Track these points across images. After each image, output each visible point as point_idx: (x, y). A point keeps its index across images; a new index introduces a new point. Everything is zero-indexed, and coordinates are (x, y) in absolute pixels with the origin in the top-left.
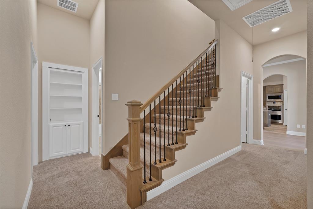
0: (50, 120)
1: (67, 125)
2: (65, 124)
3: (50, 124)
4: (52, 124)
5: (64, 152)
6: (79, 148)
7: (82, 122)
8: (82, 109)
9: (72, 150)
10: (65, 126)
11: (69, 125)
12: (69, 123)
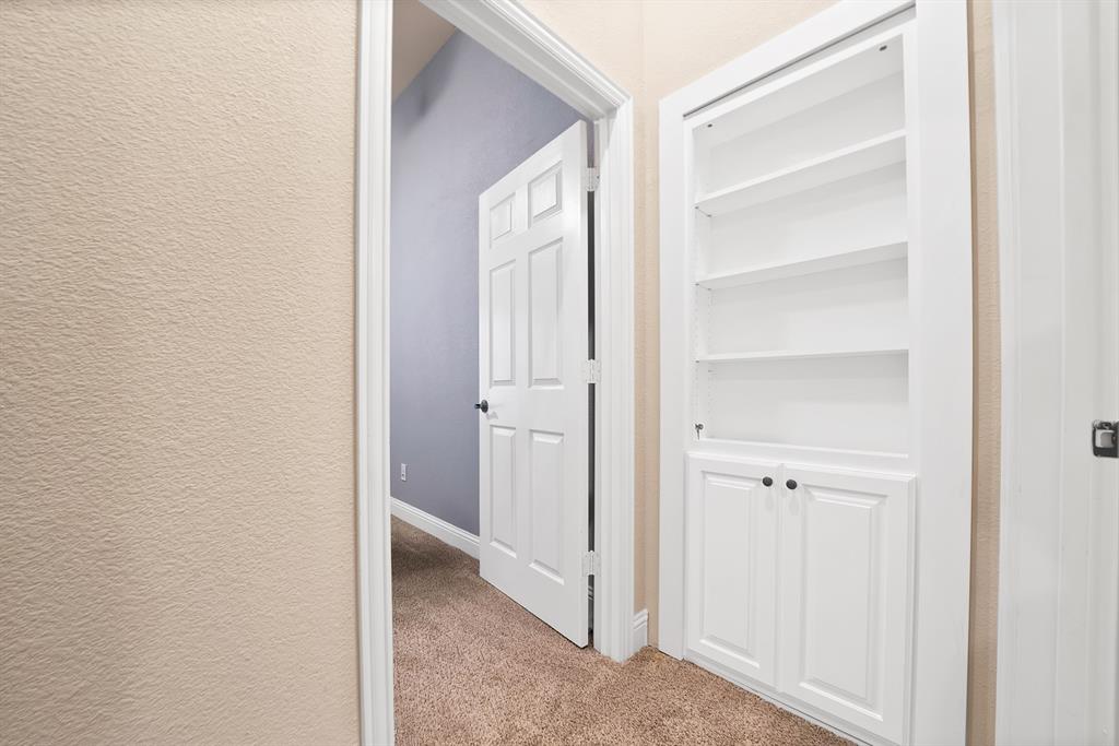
1: (780, 483)
4: (705, 453)
8: (910, 352)
10: (768, 482)
11: (790, 485)
12: (794, 467)
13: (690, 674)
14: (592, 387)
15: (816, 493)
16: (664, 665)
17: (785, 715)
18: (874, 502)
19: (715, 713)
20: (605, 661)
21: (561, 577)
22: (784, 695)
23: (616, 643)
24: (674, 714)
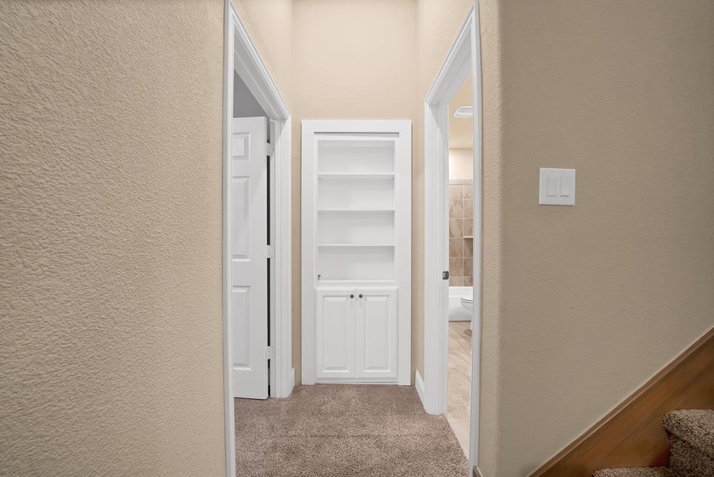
0: (319, 276)
1: (356, 296)
2: (351, 289)
3: (319, 288)
4: (323, 287)
5: (347, 371)
6: (387, 369)
7: (395, 288)
8: (396, 249)
9: (368, 369)
10: (352, 296)
11: (361, 296)
12: (362, 289)
13: (320, 388)
14: (269, 260)
15: (368, 298)
16: (308, 389)
17: (359, 386)
18: (385, 298)
19: (337, 397)
20: (281, 400)
21: (248, 366)
22: (359, 379)
23: (283, 390)
24: (324, 404)
